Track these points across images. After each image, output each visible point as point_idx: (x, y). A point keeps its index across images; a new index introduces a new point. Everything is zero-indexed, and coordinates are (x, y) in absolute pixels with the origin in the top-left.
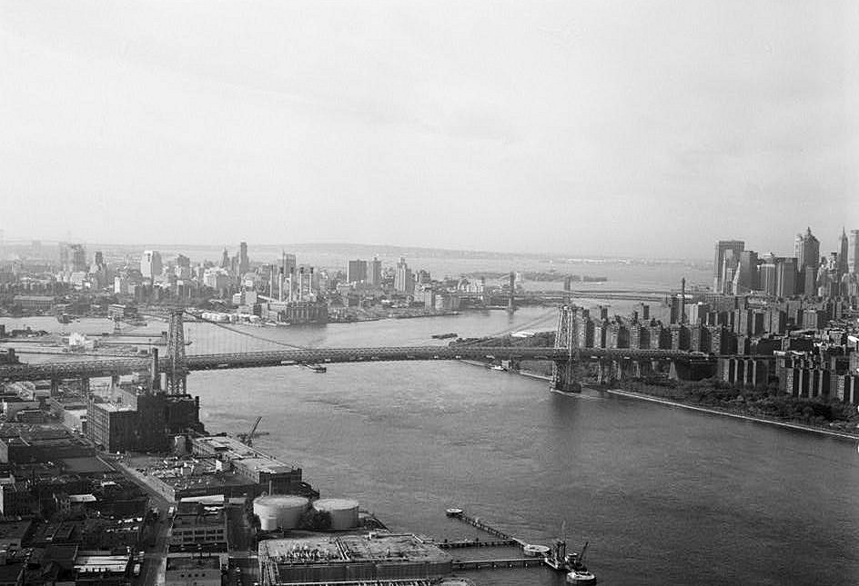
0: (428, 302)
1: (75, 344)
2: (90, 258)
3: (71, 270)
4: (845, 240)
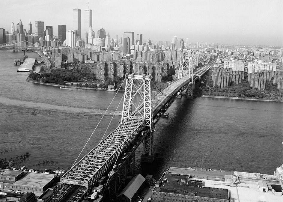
4: (31, 25)
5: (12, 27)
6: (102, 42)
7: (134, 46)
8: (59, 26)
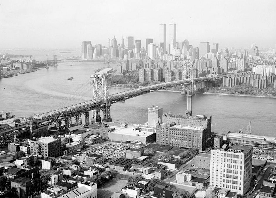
4: (123, 40)
5: (108, 42)
6: (179, 52)
7: (207, 55)
8: (147, 39)
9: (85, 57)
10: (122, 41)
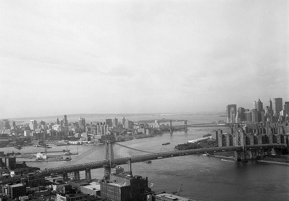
0: (144, 132)
1: (39, 157)
2: (11, 124)
3: (4, 129)
4: (271, 102)
9: (229, 121)
10: (269, 103)
